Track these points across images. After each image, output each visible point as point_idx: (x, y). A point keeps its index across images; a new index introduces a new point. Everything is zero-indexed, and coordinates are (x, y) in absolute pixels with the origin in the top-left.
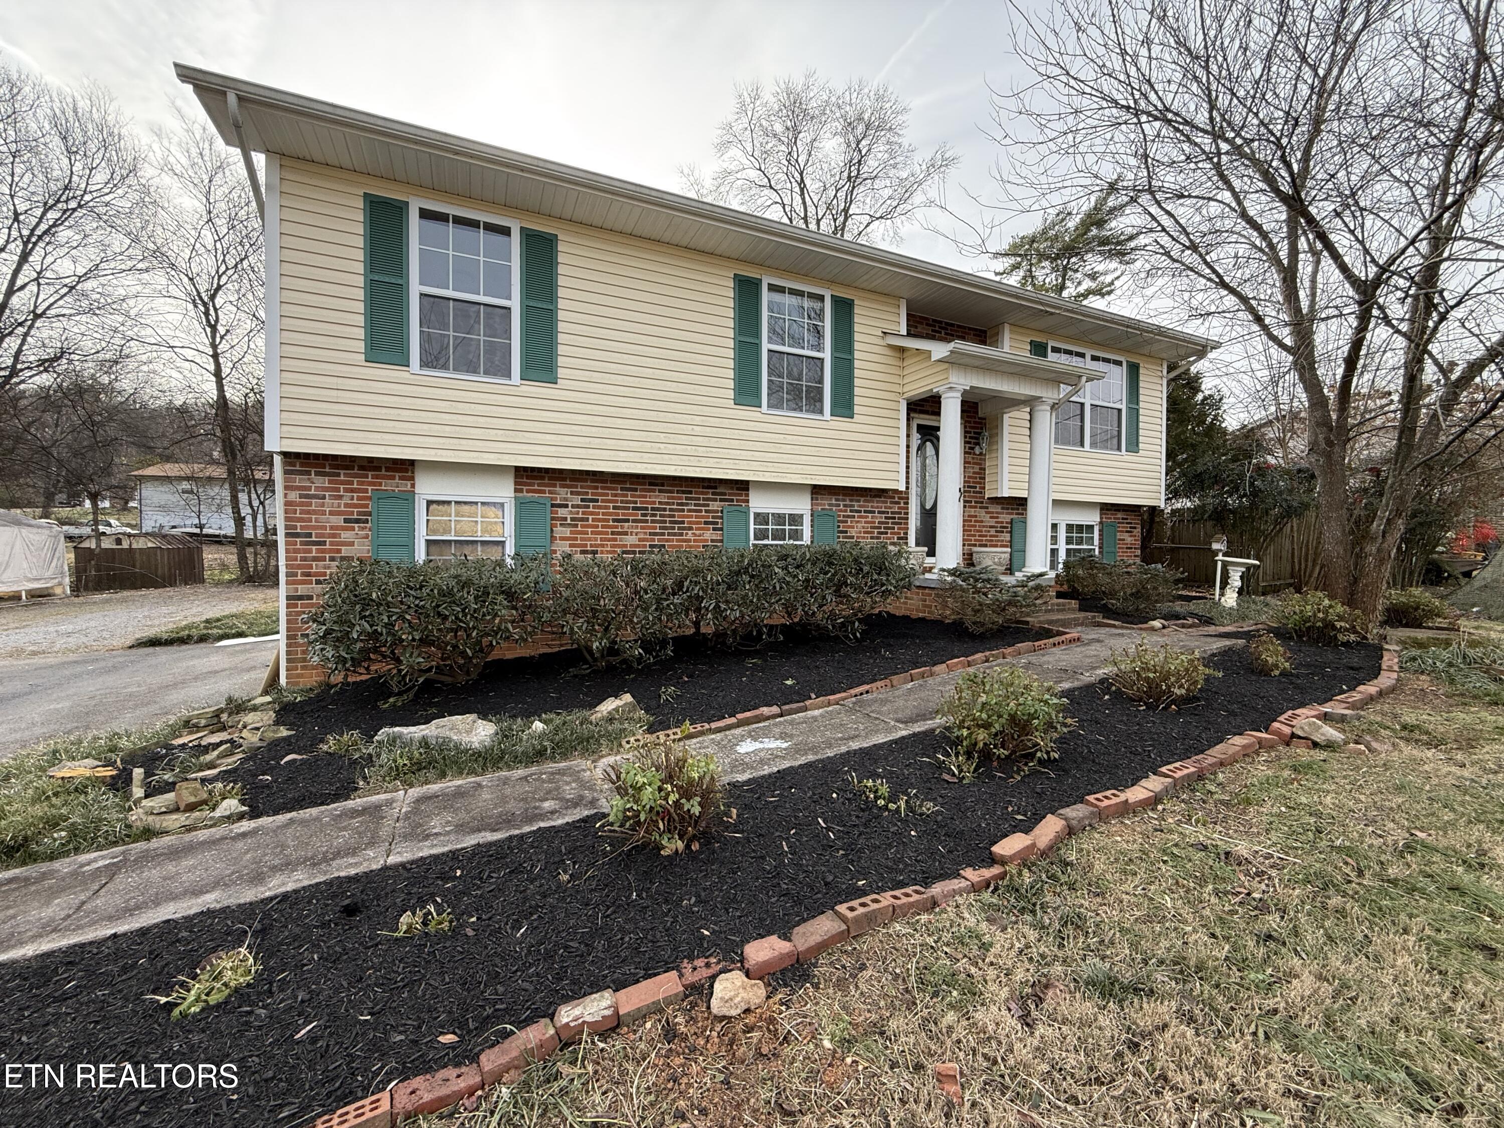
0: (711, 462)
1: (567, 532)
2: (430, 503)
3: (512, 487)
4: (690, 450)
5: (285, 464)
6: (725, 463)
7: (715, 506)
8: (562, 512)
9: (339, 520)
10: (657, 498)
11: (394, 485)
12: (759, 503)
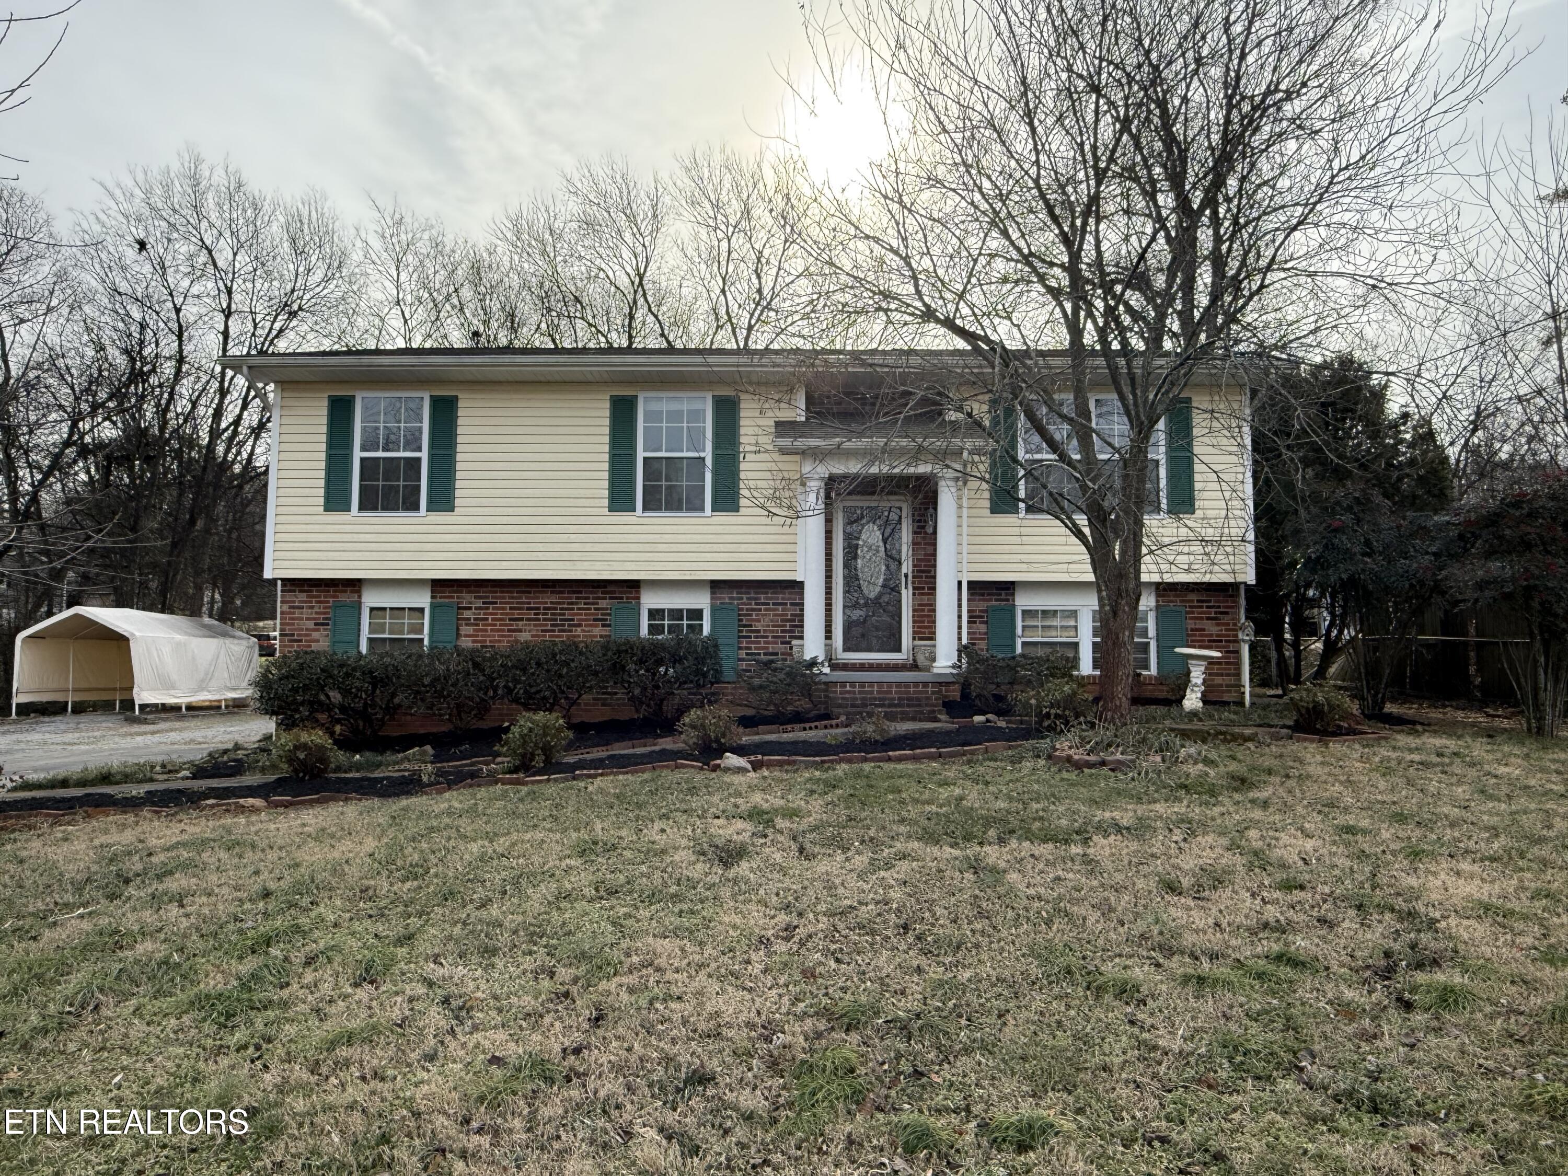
0: (586, 565)
1: (470, 630)
2: (372, 609)
3: (429, 594)
4: (566, 556)
5: (283, 585)
6: (598, 565)
7: (603, 604)
8: (467, 614)
9: (311, 624)
11: (346, 597)
12: (650, 600)
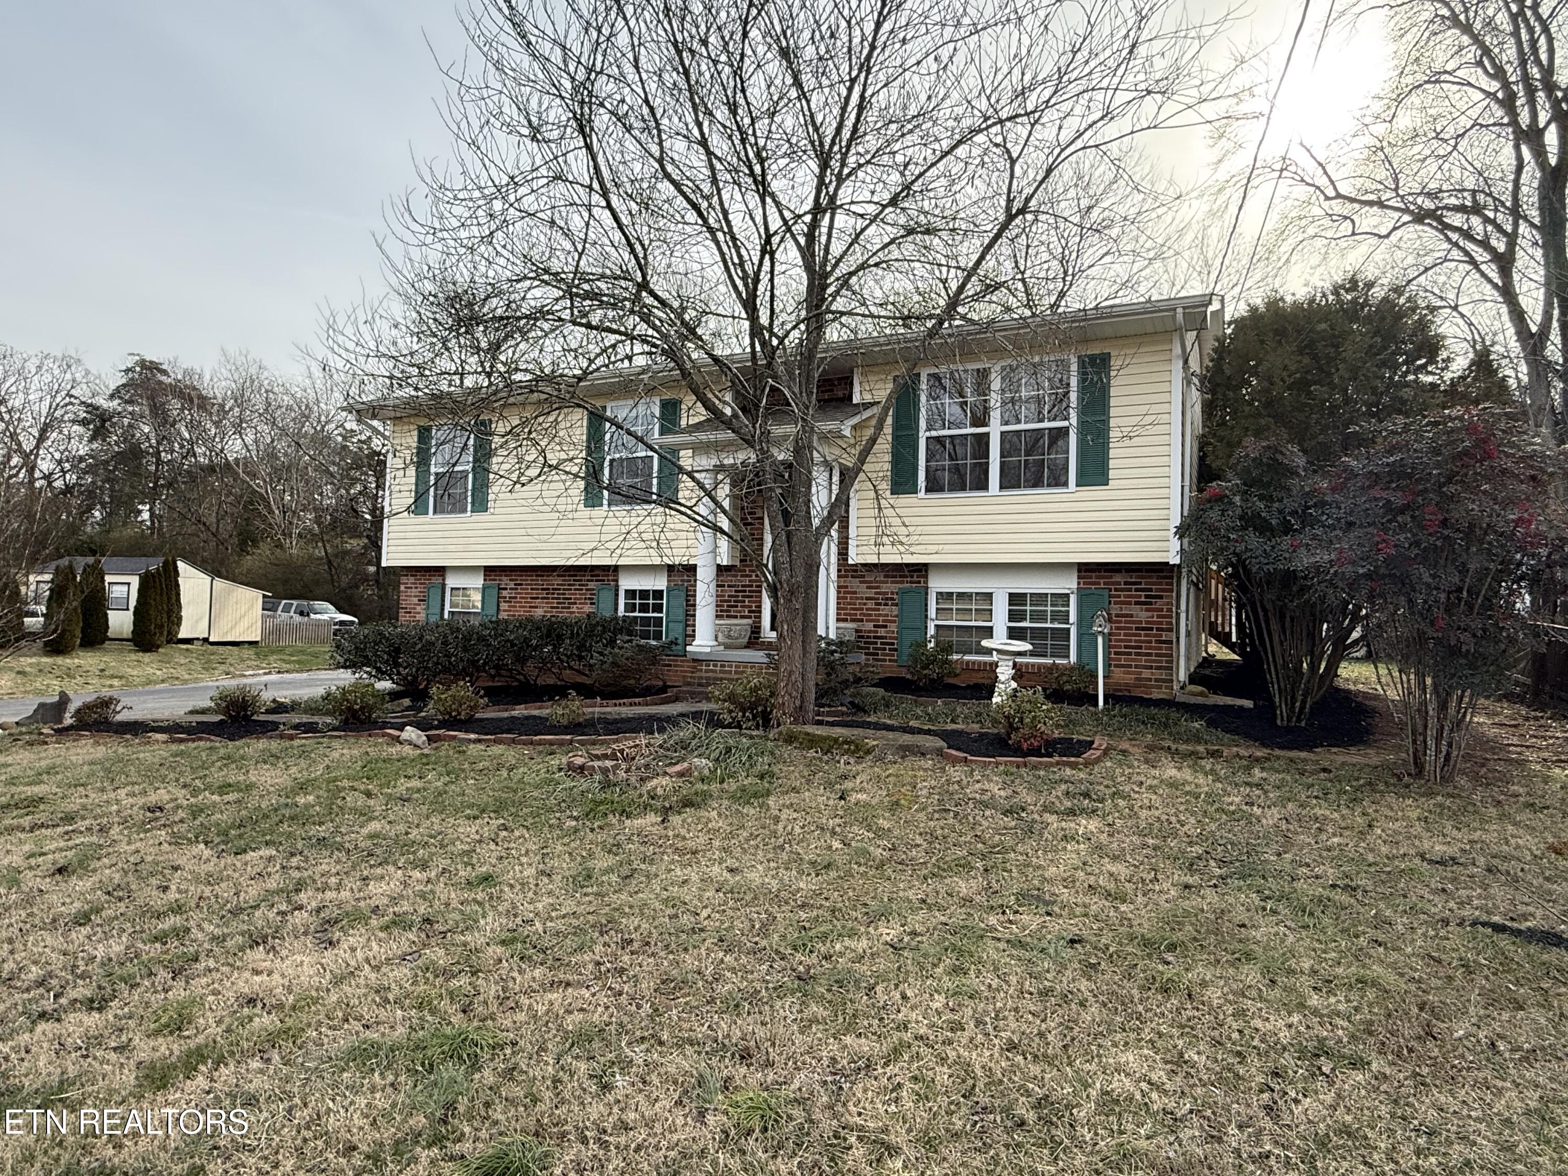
1: (506, 606)
2: (452, 589)
3: (482, 578)
4: (556, 546)
5: (401, 571)
7: (592, 585)
8: (505, 593)
9: (415, 600)
10: (556, 581)
11: (437, 580)
12: (627, 583)
